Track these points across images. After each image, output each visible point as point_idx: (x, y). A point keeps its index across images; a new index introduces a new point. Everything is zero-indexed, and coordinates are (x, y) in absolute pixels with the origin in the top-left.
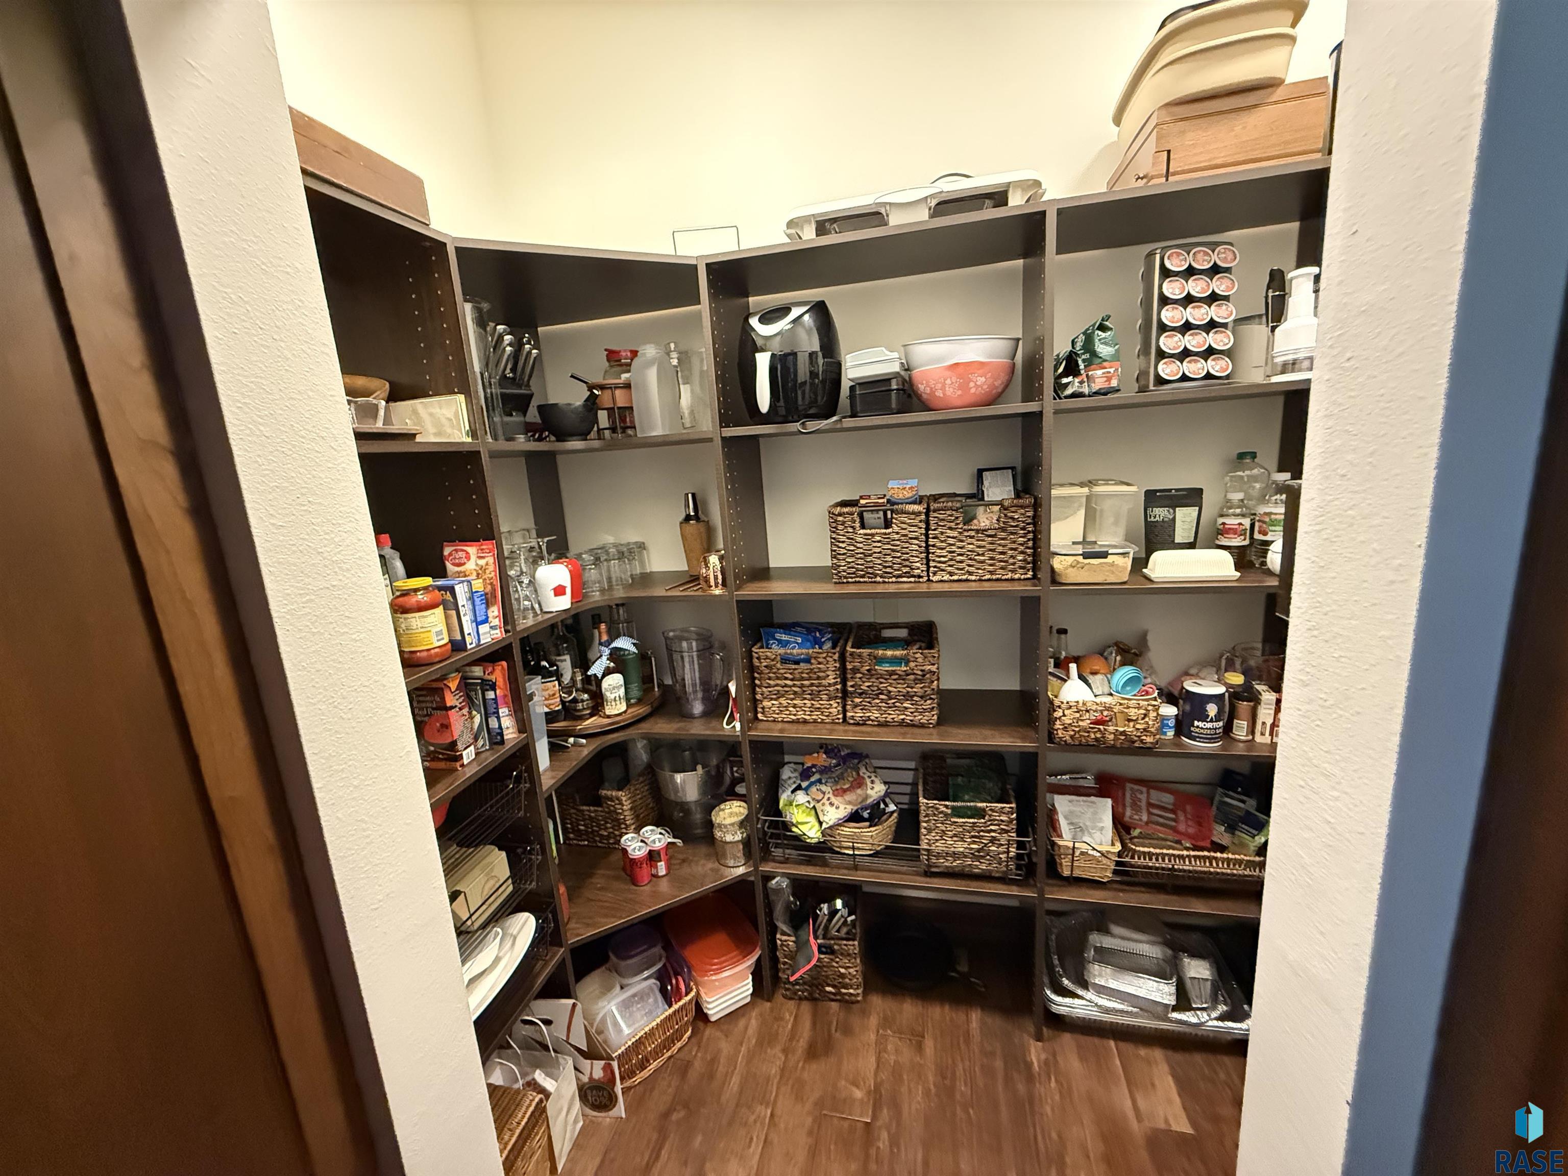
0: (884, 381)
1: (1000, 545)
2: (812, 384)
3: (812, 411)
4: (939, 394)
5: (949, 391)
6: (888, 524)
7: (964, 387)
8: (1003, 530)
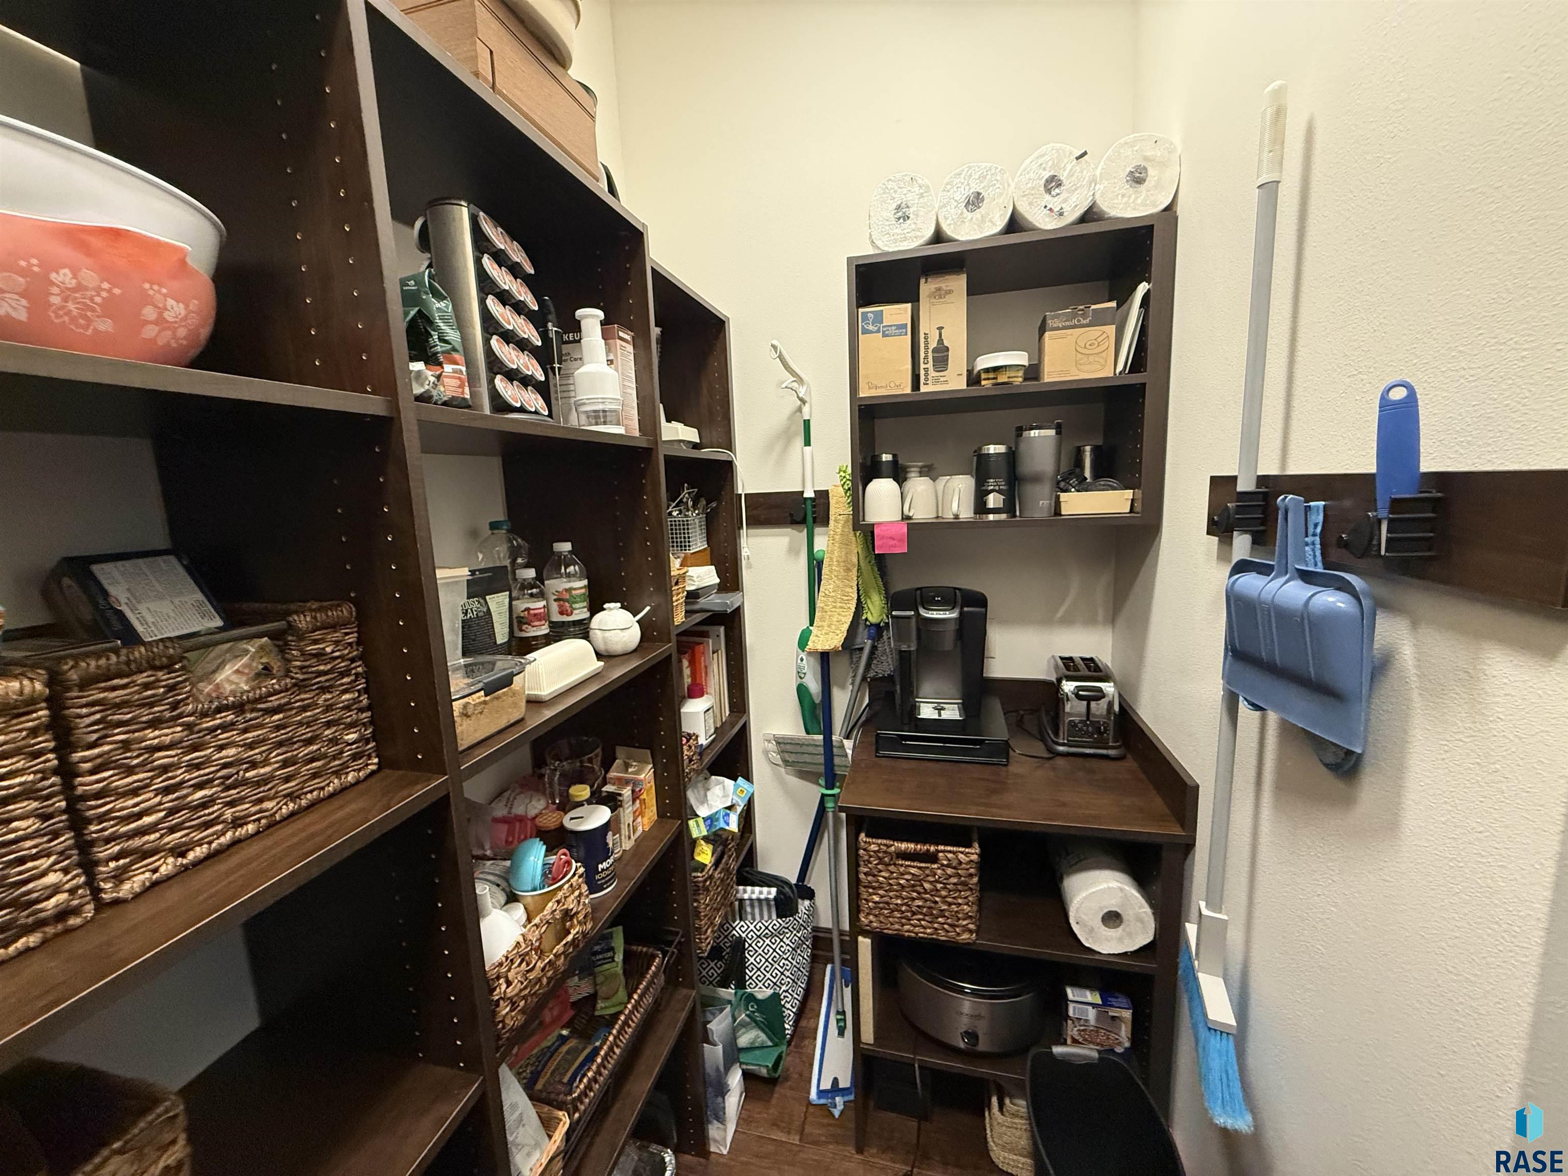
1: (300, 723)
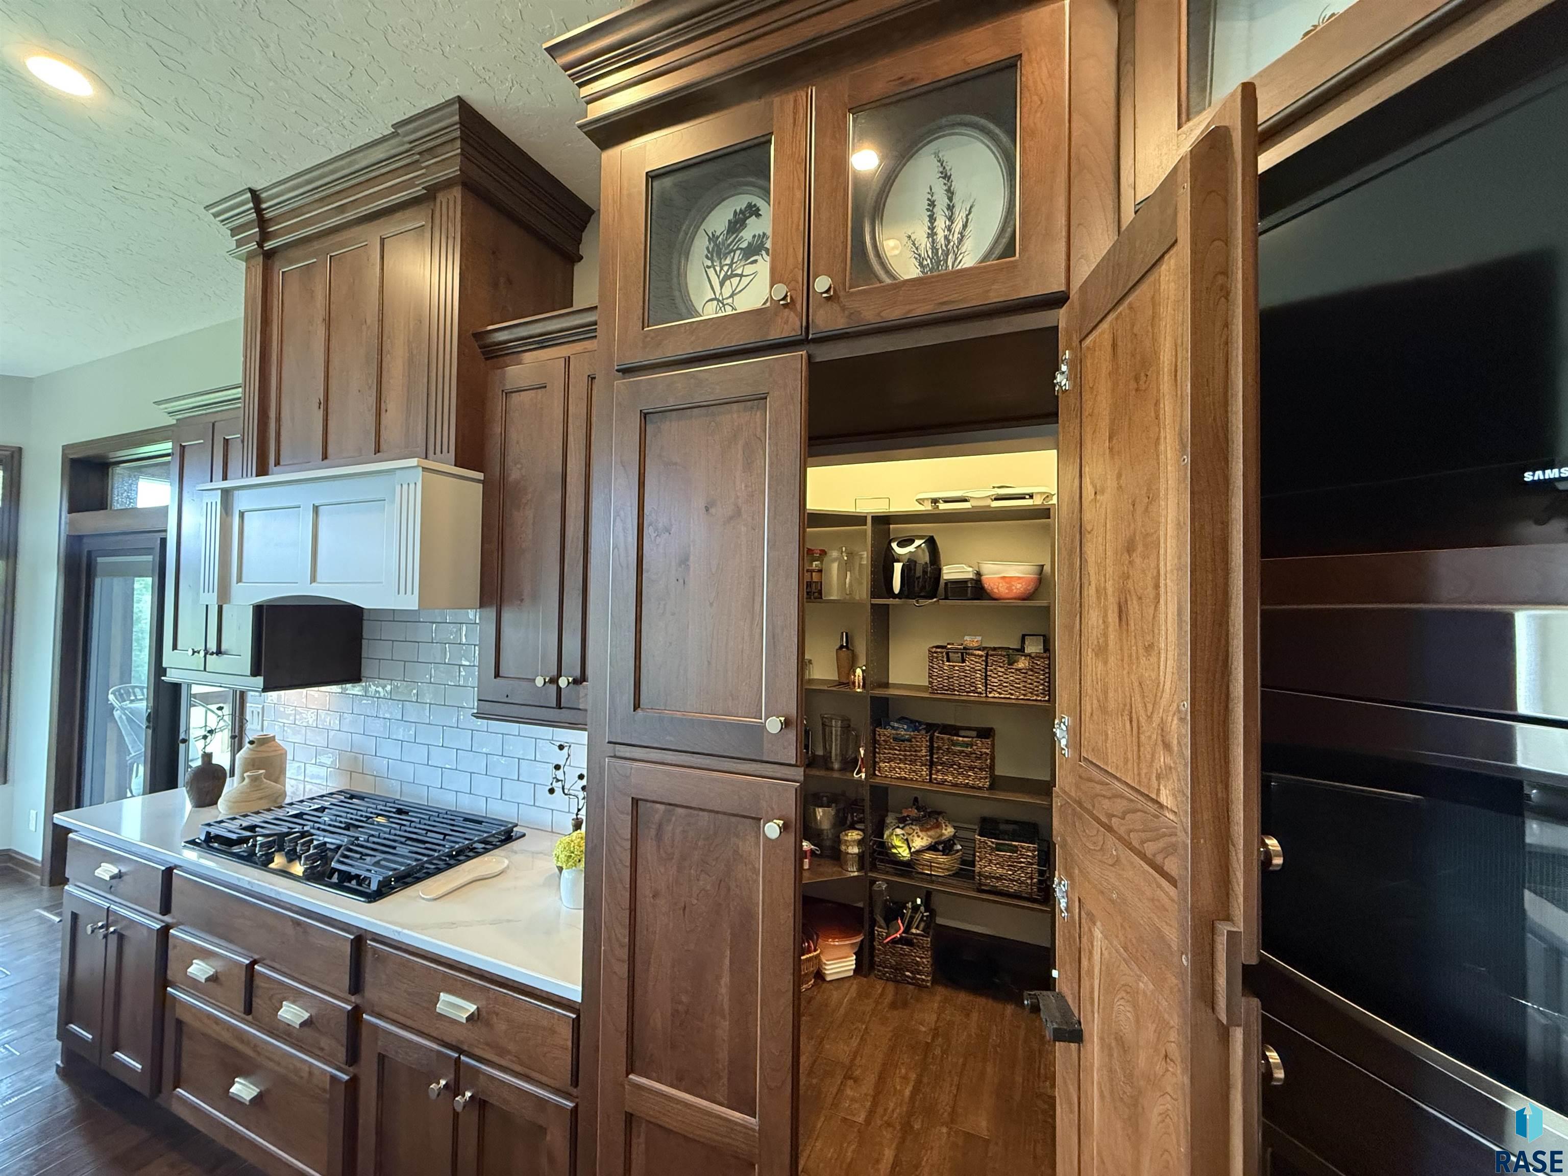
0: (964, 582)
1: (1029, 679)
2: (924, 578)
3: (922, 594)
4: (996, 590)
5: (1002, 589)
6: (963, 661)
7: (1010, 588)
8: (1032, 670)
